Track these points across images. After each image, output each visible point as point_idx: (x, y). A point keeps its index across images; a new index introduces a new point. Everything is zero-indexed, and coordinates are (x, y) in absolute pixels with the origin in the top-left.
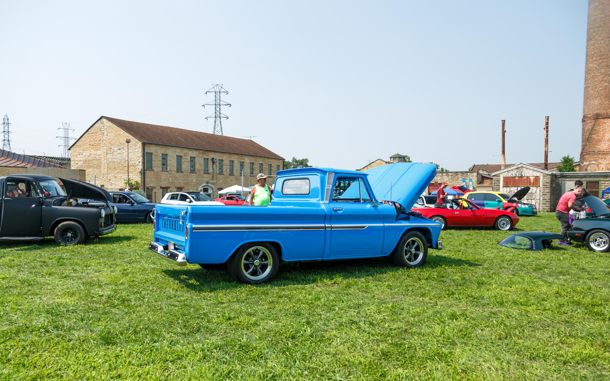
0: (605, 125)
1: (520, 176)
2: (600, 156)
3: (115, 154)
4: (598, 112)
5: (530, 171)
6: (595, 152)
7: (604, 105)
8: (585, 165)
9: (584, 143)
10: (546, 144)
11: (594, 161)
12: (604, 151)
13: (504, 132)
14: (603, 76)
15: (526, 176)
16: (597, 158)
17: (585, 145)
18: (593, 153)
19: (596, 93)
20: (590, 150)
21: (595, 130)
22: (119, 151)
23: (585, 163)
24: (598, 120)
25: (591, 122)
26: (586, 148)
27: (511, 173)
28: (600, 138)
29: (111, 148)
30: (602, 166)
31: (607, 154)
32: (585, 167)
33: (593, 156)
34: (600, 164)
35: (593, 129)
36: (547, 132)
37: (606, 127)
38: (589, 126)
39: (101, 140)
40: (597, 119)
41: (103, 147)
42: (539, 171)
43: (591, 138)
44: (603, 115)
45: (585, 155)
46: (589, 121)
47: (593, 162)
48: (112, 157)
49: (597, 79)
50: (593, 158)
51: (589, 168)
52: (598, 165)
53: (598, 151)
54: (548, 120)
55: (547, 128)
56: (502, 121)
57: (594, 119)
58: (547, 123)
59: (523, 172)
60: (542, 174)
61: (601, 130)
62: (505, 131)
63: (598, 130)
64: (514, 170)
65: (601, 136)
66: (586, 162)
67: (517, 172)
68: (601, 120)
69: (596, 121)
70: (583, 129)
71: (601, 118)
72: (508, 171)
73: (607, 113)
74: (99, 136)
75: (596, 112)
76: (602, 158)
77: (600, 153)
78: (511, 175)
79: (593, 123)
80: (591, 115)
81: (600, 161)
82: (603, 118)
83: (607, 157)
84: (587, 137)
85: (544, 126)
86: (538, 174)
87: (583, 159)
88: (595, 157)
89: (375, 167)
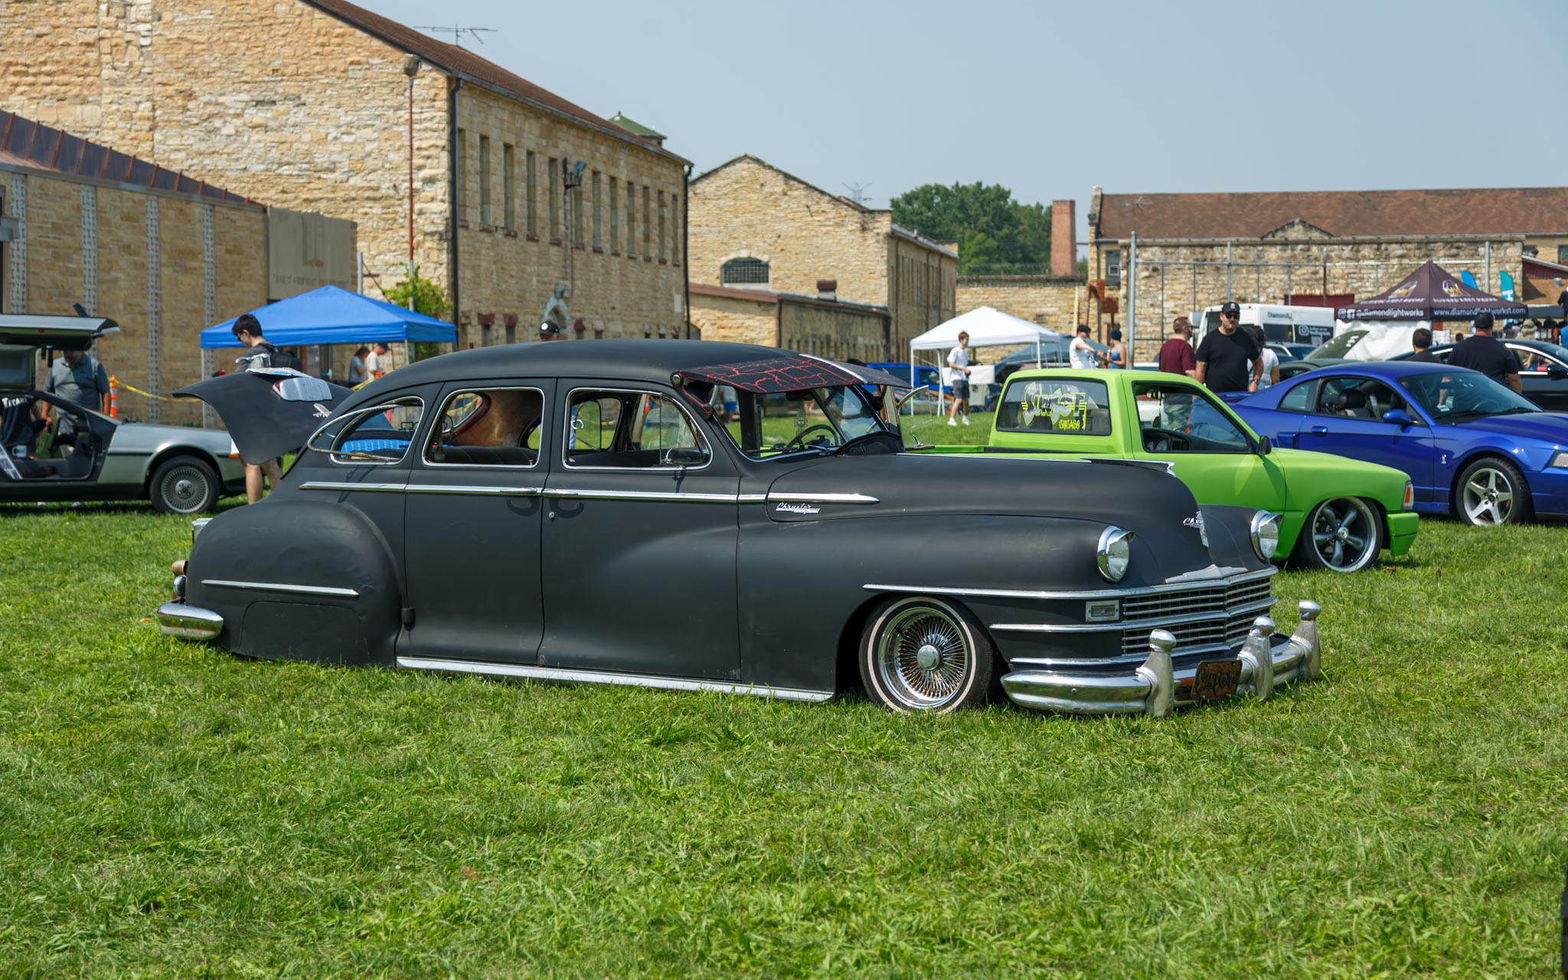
3: (229, 129)
22: (259, 116)
29: (190, 95)
39: (105, 46)
41: (113, 82)
48: (203, 146)
74: (88, 19)
89: (721, 202)
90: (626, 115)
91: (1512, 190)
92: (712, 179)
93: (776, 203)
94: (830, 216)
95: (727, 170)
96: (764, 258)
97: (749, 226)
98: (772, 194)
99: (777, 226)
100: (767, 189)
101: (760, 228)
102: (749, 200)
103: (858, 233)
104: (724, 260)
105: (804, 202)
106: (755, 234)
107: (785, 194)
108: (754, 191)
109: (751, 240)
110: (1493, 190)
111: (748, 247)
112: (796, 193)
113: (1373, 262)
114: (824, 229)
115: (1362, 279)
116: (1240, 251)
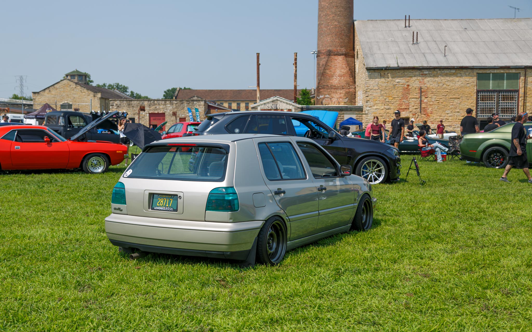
0: (336, 62)
1: (275, 108)
2: (333, 90)
4: (330, 48)
5: (284, 104)
6: (328, 86)
7: (335, 43)
8: (321, 98)
9: (320, 78)
10: (295, 79)
11: (328, 94)
12: (335, 86)
13: (258, 65)
14: (334, 15)
15: (280, 108)
16: (330, 92)
17: (321, 80)
18: (327, 87)
19: (328, 31)
20: (325, 84)
21: (328, 65)
23: (321, 97)
24: (331, 56)
25: (325, 58)
26: (322, 82)
27: (268, 105)
28: (332, 73)
30: (334, 100)
31: (338, 88)
32: (321, 100)
33: (327, 90)
34: (333, 98)
35: (326, 65)
36: (296, 67)
37: (336, 63)
38: (323, 62)
40: (329, 55)
42: (291, 105)
43: (325, 73)
44: (334, 52)
45: (320, 89)
46: (323, 57)
47: (327, 96)
49: (329, 17)
50: (327, 92)
51: (324, 101)
52: (331, 99)
53: (331, 86)
54: (296, 56)
55: (296, 63)
56: (257, 54)
57: (327, 55)
58: (296, 59)
59: (278, 105)
60: (293, 107)
61: (333, 66)
62: (260, 64)
63: (330, 65)
64: (270, 103)
65: (333, 71)
66: (322, 95)
67: (273, 105)
68: (333, 57)
69: (329, 57)
70: (318, 64)
71: (332, 55)
72: (264, 104)
73: (337, 50)
75: (328, 49)
76: (334, 92)
77: (333, 87)
78: (268, 108)
79: (327, 59)
80: (325, 51)
81: (332, 95)
82: (335, 55)
83: (338, 91)
84: (322, 71)
85: (294, 62)
86: (291, 107)
87: (319, 93)
88: (329, 91)
89: (60, 90)
90: (78, 70)
91: (272, 90)
92: (58, 84)
93: (73, 90)
94: (87, 93)
95: (62, 82)
96: (71, 103)
97: (67, 95)
98: (72, 88)
99: (74, 95)
100: (71, 87)
101: (70, 96)
102: (67, 89)
103: (93, 97)
104: (61, 103)
105: (80, 90)
106: (69, 97)
107: (76, 88)
108: (68, 87)
109: (67, 99)
110: (268, 90)
111: (67, 100)
112: (78, 88)
113: (169, 105)
114: (85, 96)
115: (167, 109)
116: (138, 102)
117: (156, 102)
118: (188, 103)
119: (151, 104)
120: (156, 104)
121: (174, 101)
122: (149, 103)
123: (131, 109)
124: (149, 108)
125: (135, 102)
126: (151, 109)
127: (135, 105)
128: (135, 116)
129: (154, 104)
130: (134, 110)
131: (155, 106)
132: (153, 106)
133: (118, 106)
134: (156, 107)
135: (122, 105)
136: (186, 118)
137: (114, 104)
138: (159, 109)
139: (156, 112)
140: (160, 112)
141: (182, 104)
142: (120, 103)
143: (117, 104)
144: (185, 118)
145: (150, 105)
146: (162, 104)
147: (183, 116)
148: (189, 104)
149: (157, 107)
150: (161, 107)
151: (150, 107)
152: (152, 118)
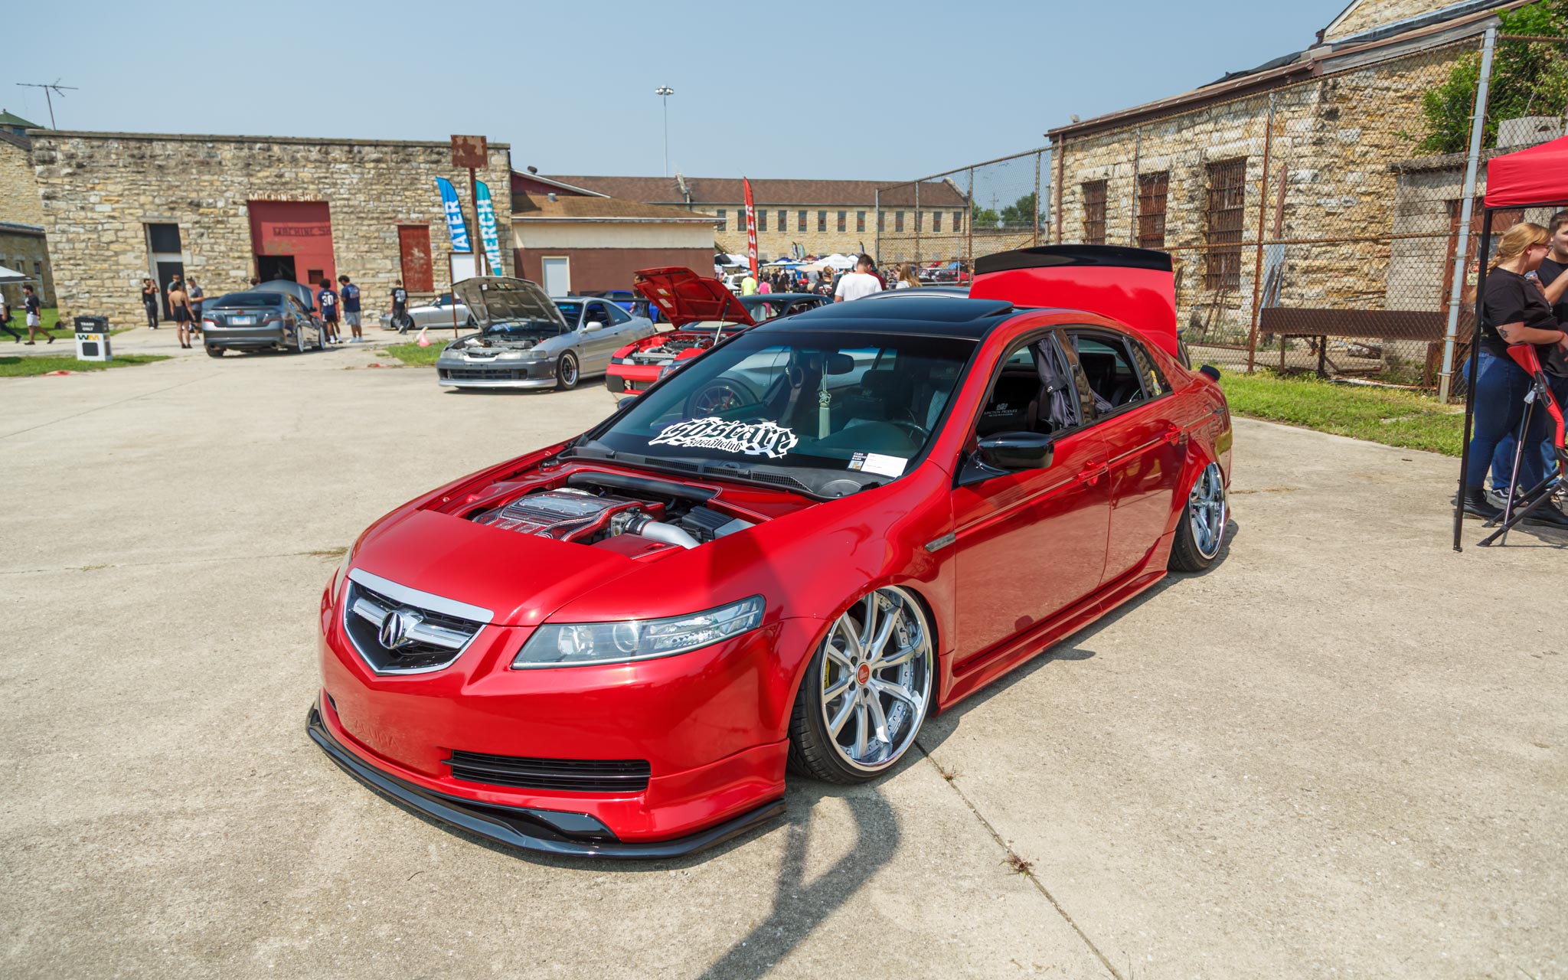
117: (276, 148)
118: (435, 157)
119: (253, 156)
120: (279, 160)
121: (367, 149)
122: (245, 152)
123: (152, 179)
124: (245, 180)
125: (170, 146)
126: (253, 180)
127: (172, 163)
128: (178, 213)
129: (271, 161)
130: (170, 188)
131: (274, 171)
132: (264, 167)
133: (80, 166)
134: (281, 176)
135: (104, 162)
136: (431, 228)
137: (59, 156)
138: (298, 183)
139: (284, 198)
140: (302, 199)
141: (408, 161)
142: (88, 151)
143: (71, 157)
144: (426, 228)
145: (249, 165)
146: (307, 159)
147: (413, 216)
148: (437, 162)
149: (288, 176)
150: (307, 173)
151: (251, 175)
152: (267, 227)
